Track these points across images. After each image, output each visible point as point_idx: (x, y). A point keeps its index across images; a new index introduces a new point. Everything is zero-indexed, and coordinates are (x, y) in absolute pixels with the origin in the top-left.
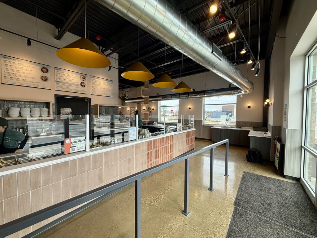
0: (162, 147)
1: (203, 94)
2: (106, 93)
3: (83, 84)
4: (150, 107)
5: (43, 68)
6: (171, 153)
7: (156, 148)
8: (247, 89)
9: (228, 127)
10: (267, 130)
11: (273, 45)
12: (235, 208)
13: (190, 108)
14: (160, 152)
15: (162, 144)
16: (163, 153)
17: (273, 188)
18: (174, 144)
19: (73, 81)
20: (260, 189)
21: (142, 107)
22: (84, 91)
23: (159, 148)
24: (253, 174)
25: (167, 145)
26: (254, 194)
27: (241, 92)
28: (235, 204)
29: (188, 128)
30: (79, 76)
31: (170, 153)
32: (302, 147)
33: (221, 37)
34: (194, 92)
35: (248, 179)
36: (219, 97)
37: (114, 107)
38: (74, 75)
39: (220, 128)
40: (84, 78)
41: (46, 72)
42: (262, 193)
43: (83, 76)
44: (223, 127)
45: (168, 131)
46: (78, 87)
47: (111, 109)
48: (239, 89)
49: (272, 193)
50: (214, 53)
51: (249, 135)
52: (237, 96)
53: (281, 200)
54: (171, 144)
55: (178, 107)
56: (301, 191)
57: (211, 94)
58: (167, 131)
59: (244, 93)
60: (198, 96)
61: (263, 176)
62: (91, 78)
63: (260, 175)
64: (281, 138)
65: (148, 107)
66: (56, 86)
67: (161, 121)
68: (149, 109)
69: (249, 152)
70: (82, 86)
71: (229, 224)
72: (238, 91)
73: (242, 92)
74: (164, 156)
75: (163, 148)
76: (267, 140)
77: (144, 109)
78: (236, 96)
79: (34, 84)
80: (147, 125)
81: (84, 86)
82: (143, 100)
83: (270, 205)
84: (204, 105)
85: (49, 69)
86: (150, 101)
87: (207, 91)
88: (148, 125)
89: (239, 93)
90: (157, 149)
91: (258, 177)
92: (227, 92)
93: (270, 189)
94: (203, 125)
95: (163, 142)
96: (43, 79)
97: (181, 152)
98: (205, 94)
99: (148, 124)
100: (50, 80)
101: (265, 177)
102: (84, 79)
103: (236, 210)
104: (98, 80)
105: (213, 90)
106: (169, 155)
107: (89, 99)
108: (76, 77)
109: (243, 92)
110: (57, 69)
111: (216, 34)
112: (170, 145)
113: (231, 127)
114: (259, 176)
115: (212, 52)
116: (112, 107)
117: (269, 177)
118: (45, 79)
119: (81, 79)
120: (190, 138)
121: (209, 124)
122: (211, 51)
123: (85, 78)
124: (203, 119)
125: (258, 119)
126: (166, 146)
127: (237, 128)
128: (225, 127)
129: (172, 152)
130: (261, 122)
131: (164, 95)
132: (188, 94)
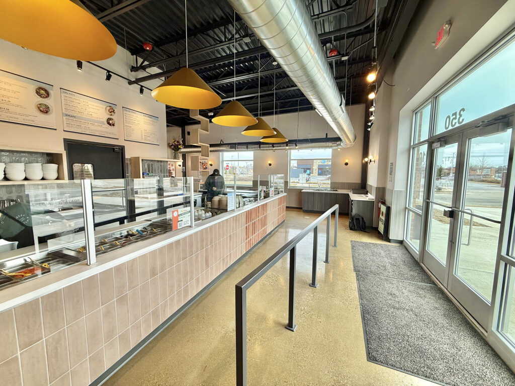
1: (294, 144)
2: (148, 138)
3: (111, 122)
5: (40, 88)
7: (253, 220)
10: (366, 193)
12: (356, 274)
14: (256, 225)
15: (258, 215)
16: (258, 227)
17: (383, 253)
18: (268, 214)
19: (93, 114)
20: (372, 255)
22: (113, 134)
23: (256, 220)
24: (360, 242)
25: (262, 215)
26: (368, 259)
27: (340, 145)
28: (355, 270)
30: (104, 107)
31: (265, 227)
32: (406, 208)
35: (357, 247)
37: (161, 161)
38: (95, 104)
39: (313, 191)
40: (112, 111)
41: (46, 97)
42: (375, 258)
43: (110, 107)
44: (316, 190)
46: (103, 126)
47: (156, 165)
49: (383, 257)
51: (350, 199)
52: (334, 149)
53: (392, 261)
55: (252, 162)
56: (406, 252)
60: (287, 148)
61: (370, 243)
62: (124, 112)
64: (385, 200)
66: (65, 123)
68: (203, 164)
69: (352, 219)
70: (110, 124)
71: (356, 286)
72: (337, 143)
74: (259, 231)
76: (371, 203)
78: (332, 150)
79: (24, 117)
81: (113, 125)
83: (384, 267)
84: (291, 160)
85: (51, 92)
87: (299, 140)
89: (337, 145)
91: (366, 244)
92: (323, 144)
93: (380, 254)
94: (288, 188)
95: (259, 212)
96: (41, 109)
97: (274, 225)
98: (296, 145)
100: (54, 111)
101: (372, 243)
102: (112, 113)
103: (357, 275)
104: (135, 115)
105: (307, 140)
106: (263, 230)
107: (122, 149)
108: (99, 108)
110: (65, 91)
112: (265, 216)
113: (326, 190)
116: (158, 161)
118: (45, 110)
119: (107, 111)
120: (281, 206)
123: (114, 110)
124: (288, 180)
125: (356, 179)
126: (261, 217)
127: (332, 191)
128: (318, 190)
130: (359, 183)
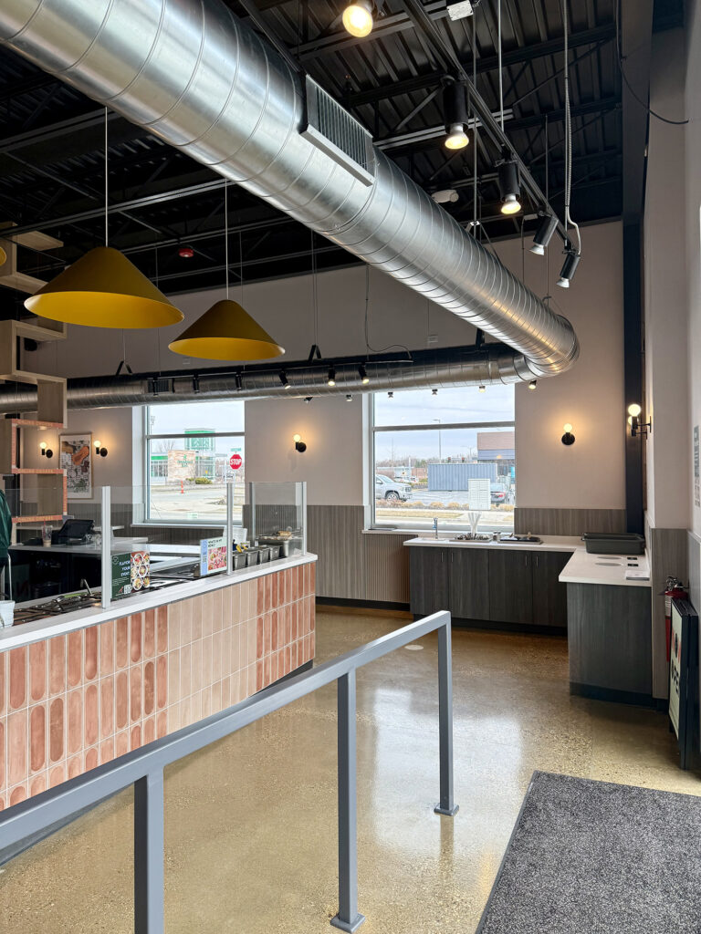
0: (84, 685)
1: (356, 373)
4: (86, 438)
6: (156, 713)
7: (37, 695)
8: (549, 352)
9: (481, 538)
11: (646, 158)
13: (301, 447)
14: (72, 716)
15: (85, 666)
16: (91, 723)
18: (176, 652)
20: (596, 865)
21: (38, 442)
23: (65, 695)
24: (573, 780)
25: (120, 664)
27: (525, 368)
29: (274, 552)
31: (148, 711)
33: (424, 90)
34: (316, 363)
35: (548, 815)
36: (435, 391)
39: (446, 543)
44: (460, 539)
45: (136, 583)
48: (513, 353)
49: (645, 883)
50: (311, 129)
51: (562, 578)
52: (517, 385)
53: (681, 917)
54: (155, 658)
55: (242, 438)
57: (394, 374)
58: (128, 582)
59: (540, 373)
60: (331, 384)
61: (616, 789)
63: (607, 780)
65: (70, 439)
67: (152, 517)
68: (77, 451)
72: (516, 361)
73: (531, 367)
74: (100, 740)
75: (92, 690)
77: (49, 454)
78: (512, 387)
80: (48, 544)
82: (31, 398)
84: (373, 430)
86: (71, 404)
87: (373, 358)
88: (53, 543)
89: (516, 372)
90: (47, 701)
91: (596, 795)
92: (468, 368)
93: (640, 858)
94: (366, 530)
95: (93, 655)
97: (225, 698)
98: (363, 376)
99: (56, 537)
101: (626, 790)
105: (403, 355)
106: (138, 729)
109: (536, 371)
111: (398, 68)
112: (149, 666)
113: (495, 538)
114: (599, 786)
115: (302, 129)
117: (641, 791)
120: (281, 609)
121: (395, 527)
122: (297, 120)
124: (366, 503)
125: (606, 494)
126: (115, 674)
127: (519, 540)
128: (469, 538)
129: (161, 704)
130: (619, 511)
131: (155, 375)
132: (283, 370)
